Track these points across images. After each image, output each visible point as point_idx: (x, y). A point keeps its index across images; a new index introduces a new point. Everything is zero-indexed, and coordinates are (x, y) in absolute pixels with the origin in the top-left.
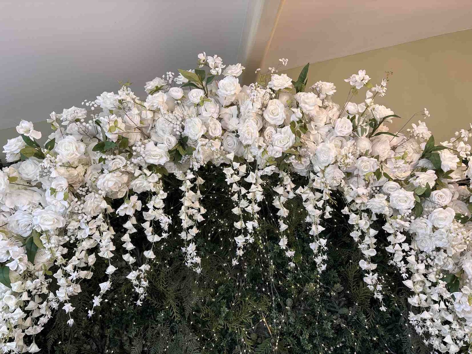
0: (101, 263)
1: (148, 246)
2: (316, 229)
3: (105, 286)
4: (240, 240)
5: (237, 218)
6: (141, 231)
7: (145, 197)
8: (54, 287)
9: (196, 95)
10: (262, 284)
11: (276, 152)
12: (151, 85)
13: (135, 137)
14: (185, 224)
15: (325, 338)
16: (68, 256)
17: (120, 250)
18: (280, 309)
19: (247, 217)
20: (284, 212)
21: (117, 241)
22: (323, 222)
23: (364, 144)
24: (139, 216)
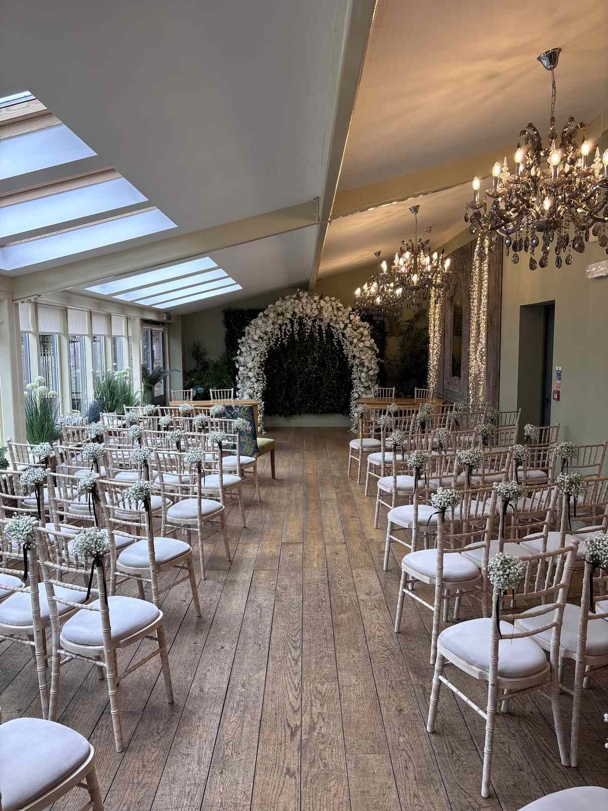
0: (279, 338)
1: (287, 335)
2: (324, 332)
3: (279, 343)
4: (307, 334)
5: (306, 329)
6: (286, 332)
7: (286, 324)
8: (270, 343)
9: (297, 301)
11: (314, 315)
12: (286, 298)
13: (284, 312)
14: (295, 330)
15: (330, 359)
16: (273, 337)
17: (281, 336)
18: (319, 352)
19: (308, 329)
20: (317, 328)
21: (281, 334)
22: (326, 330)
23: (336, 312)
24: (285, 329)
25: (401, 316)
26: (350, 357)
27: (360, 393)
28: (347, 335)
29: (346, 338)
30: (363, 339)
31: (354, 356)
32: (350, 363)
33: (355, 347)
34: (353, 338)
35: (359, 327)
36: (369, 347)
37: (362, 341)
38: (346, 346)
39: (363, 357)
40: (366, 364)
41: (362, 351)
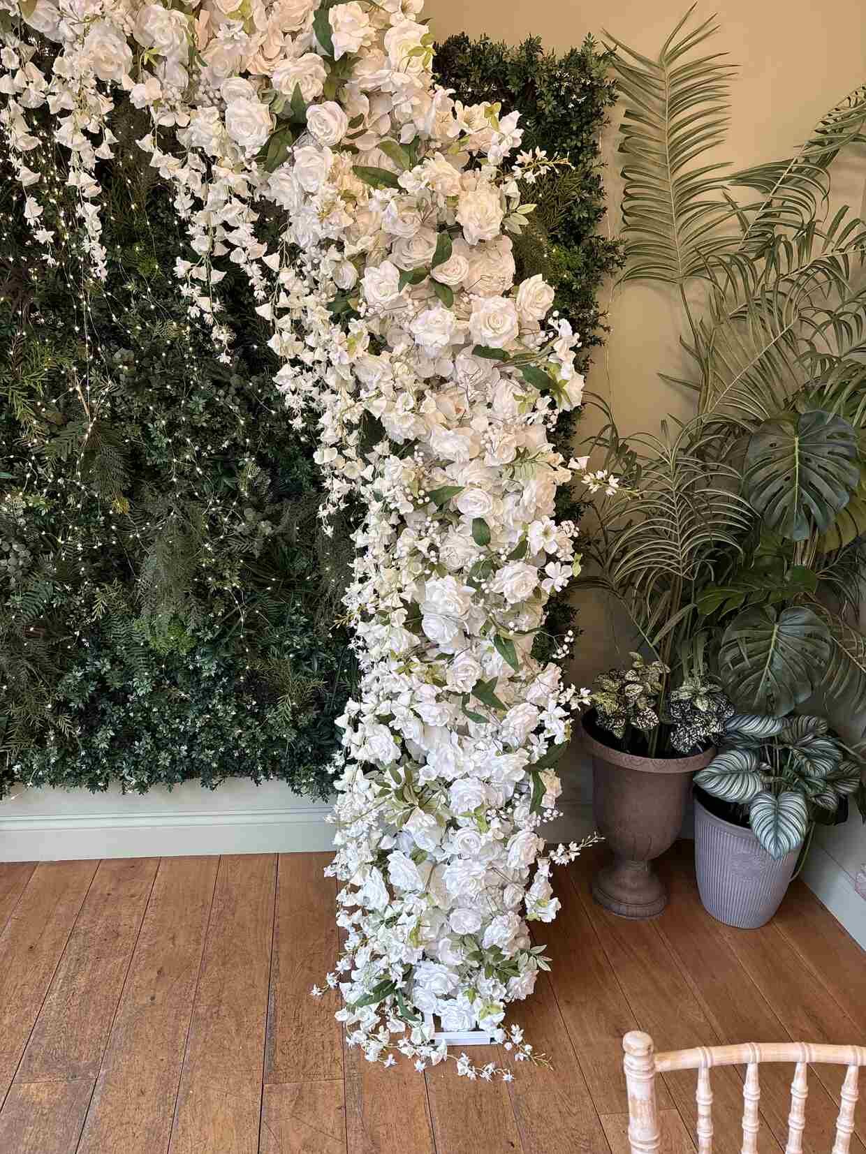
10: (73, 317)
15: (196, 431)
25: (712, 134)
26: (330, 430)
27: (412, 731)
28: (303, 231)
29: (293, 252)
30: (450, 274)
31: (372, 429)
32: (337, 488)
33: (377, 345)
34: (361, 260)
35: (417, 150)
36: (500, 356)
37: (446, 294)
38: (300, 329)
39: (445, 444)
40: (472, 505)
41: (437, 383)
